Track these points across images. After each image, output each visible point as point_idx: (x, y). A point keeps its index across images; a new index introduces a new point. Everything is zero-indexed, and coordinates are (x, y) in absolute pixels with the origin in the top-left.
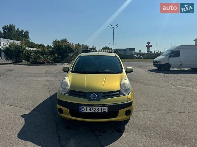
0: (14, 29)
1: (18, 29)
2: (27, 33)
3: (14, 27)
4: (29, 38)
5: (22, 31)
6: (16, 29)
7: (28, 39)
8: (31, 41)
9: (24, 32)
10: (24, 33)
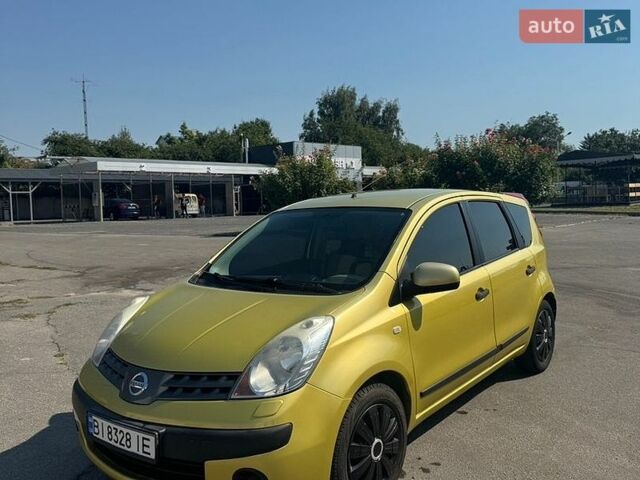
0: (352, 104)
1: (364, 101)
2: (392, 110)
3: (353, 96)
4: (398, 129)
5: (377, 106)
6: (358, 103)
7: (395, 133)
8: (403, 140)
9: (381, 110)
10: (381, 114)
